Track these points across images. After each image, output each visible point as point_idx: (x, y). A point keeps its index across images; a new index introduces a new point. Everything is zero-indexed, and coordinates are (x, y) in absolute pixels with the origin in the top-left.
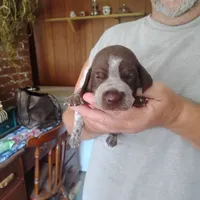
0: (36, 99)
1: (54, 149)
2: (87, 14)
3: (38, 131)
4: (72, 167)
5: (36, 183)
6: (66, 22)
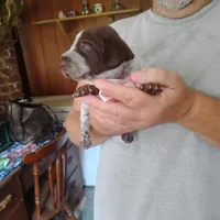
0: (29, 110)
1: (54, 164)
2: (77, 14)
3: (35, 145)
4: (75, 182)
5: (37, 202)
6: (55, 24)
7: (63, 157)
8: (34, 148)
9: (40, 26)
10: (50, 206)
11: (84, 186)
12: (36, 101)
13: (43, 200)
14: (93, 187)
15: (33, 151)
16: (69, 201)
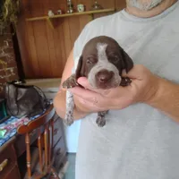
0: (23, 91)
1: (43, 135)
2: (63, 12)
3: (27, 119)
4: (59, 149)
5: (29, 166)
6: (45, 20)
7: (50, 129)
8: (27, 122)
9: (33, 22)
10: (39, 169)
11: (67, 153)
12: (29, 83)
13: (33, 164)
14: (75, 154)
15: (26, 124)
16: (54, 165)
